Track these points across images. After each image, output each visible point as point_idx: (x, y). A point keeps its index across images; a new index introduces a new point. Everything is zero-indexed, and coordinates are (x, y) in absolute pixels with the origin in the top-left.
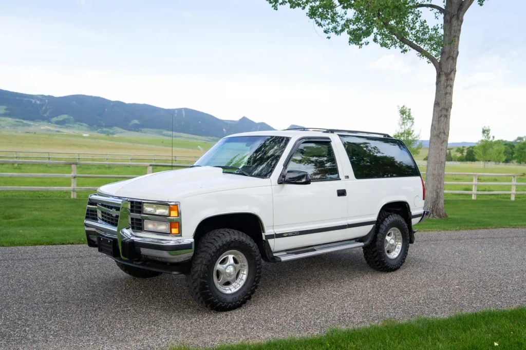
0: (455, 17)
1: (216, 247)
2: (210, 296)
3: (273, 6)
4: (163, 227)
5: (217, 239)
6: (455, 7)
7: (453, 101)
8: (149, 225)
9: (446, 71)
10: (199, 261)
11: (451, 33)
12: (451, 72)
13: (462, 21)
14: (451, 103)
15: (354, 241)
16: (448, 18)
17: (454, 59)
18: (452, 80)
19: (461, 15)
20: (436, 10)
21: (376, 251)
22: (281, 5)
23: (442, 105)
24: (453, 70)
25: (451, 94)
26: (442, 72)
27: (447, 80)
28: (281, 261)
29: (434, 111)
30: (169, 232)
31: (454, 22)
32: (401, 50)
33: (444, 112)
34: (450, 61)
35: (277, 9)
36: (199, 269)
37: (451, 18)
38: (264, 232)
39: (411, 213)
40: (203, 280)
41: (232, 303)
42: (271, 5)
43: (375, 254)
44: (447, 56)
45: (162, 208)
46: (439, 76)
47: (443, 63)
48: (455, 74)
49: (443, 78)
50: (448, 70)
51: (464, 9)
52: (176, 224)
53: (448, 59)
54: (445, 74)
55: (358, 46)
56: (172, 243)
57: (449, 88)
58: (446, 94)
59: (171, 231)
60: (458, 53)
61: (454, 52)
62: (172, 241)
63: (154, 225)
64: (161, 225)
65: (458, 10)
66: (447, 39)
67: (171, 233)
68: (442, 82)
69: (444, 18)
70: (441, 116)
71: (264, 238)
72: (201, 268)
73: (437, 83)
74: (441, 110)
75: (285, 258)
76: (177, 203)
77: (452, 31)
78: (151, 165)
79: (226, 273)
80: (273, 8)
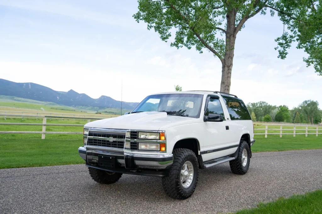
0: (232, 36)
1: (182, 159)
2: (180, 190)
3: (136, 20)
4: (154, 147)
5: (182, 154)
6: (232, 30)
7: (231, 82)
8: (142, 146)
9: (228, 65)
10: (175, 167)
11: (230, 44)
12: (230, 65)
13: (235, 38)
14: (230, 83)
15: (228, 157)
16: (228, 35)
17: (232, 58)
18: (231, 70)
19: (235, 35)
20: (221, 31)
21: (238, 162)
22: (141, 20)
23: (226, 84)
24: (231, 64)
25: (230, 77)
26: (226, 65)
27: (229, 69)
28: (206, 168)
29: (221, 87)
30: (159, 150)
31: (232, 38)
32: (199, 52)
33: (227, 88)
34: (230, 59)
35: (138, 22)
36: (175, 173)
37: (230, 36)
38: (200, 150)
39: (250, 140)
40: (177, 180)
41: (188, 194)
42: (136, 19)
43: (238, 164)
44: (228, 56)
45: (154, 135)
46: (224, 67)
47: (226, 60)
48: (232, 67)
49: (226, 68)
50: (229, 64)
51: (237, 31)
52: (164, 145)
53: (229, 58)
54: (227, 66)
55: (177, 48)
56: (161, 157)
57: (229, 74)
58: (228, 77)
59: (160, 149)
60: (234, 55)
61: (232, 54)
62: (160, 155)
63: (146, 146)
64: (152, 146)
65: (234, 32)
66: (228, 47)
67: (160, 150)
68: (226, 71)
69: (226, 35)
70: (225, 90)
71: (199, 154)
72: (176, 173)
73: (223, 71)
74: (225, 86)
75: (208, 166)
76: (164, 132)
77: (231, 43)
78: (46, 117)
79: (185, 175)
80: (137, 21)
